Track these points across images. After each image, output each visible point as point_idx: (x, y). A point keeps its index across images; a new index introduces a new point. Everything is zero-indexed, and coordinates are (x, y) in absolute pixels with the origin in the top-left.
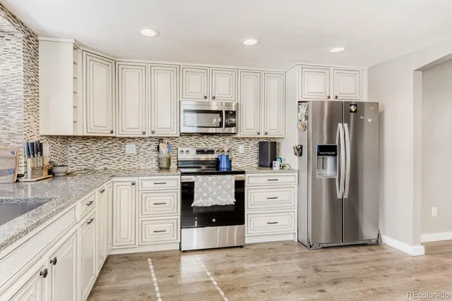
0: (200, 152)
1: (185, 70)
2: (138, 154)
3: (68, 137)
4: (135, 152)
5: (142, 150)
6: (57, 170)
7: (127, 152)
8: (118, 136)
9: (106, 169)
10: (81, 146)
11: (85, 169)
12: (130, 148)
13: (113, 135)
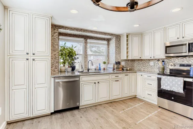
0: (181, 65)
1: (167, 28)
2: (154, 65)
3: (135, 60)
4: (153, 65)
5: (156, 64)
6: (124, 69)
7: (150, 65)
8: (143, 59)
9: (144, 70)
10: (138, 62)
11: (139, 70)
12: (152, 63)
13: (141, 59)
